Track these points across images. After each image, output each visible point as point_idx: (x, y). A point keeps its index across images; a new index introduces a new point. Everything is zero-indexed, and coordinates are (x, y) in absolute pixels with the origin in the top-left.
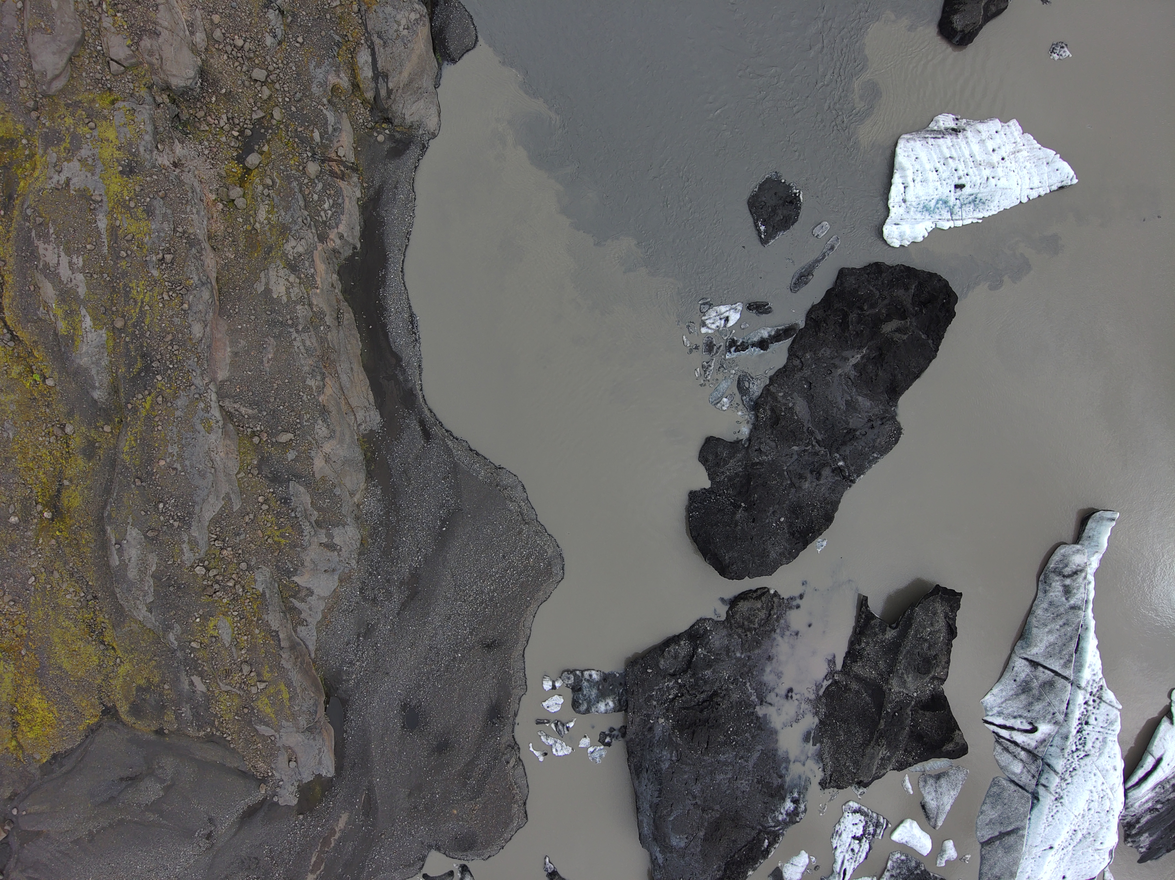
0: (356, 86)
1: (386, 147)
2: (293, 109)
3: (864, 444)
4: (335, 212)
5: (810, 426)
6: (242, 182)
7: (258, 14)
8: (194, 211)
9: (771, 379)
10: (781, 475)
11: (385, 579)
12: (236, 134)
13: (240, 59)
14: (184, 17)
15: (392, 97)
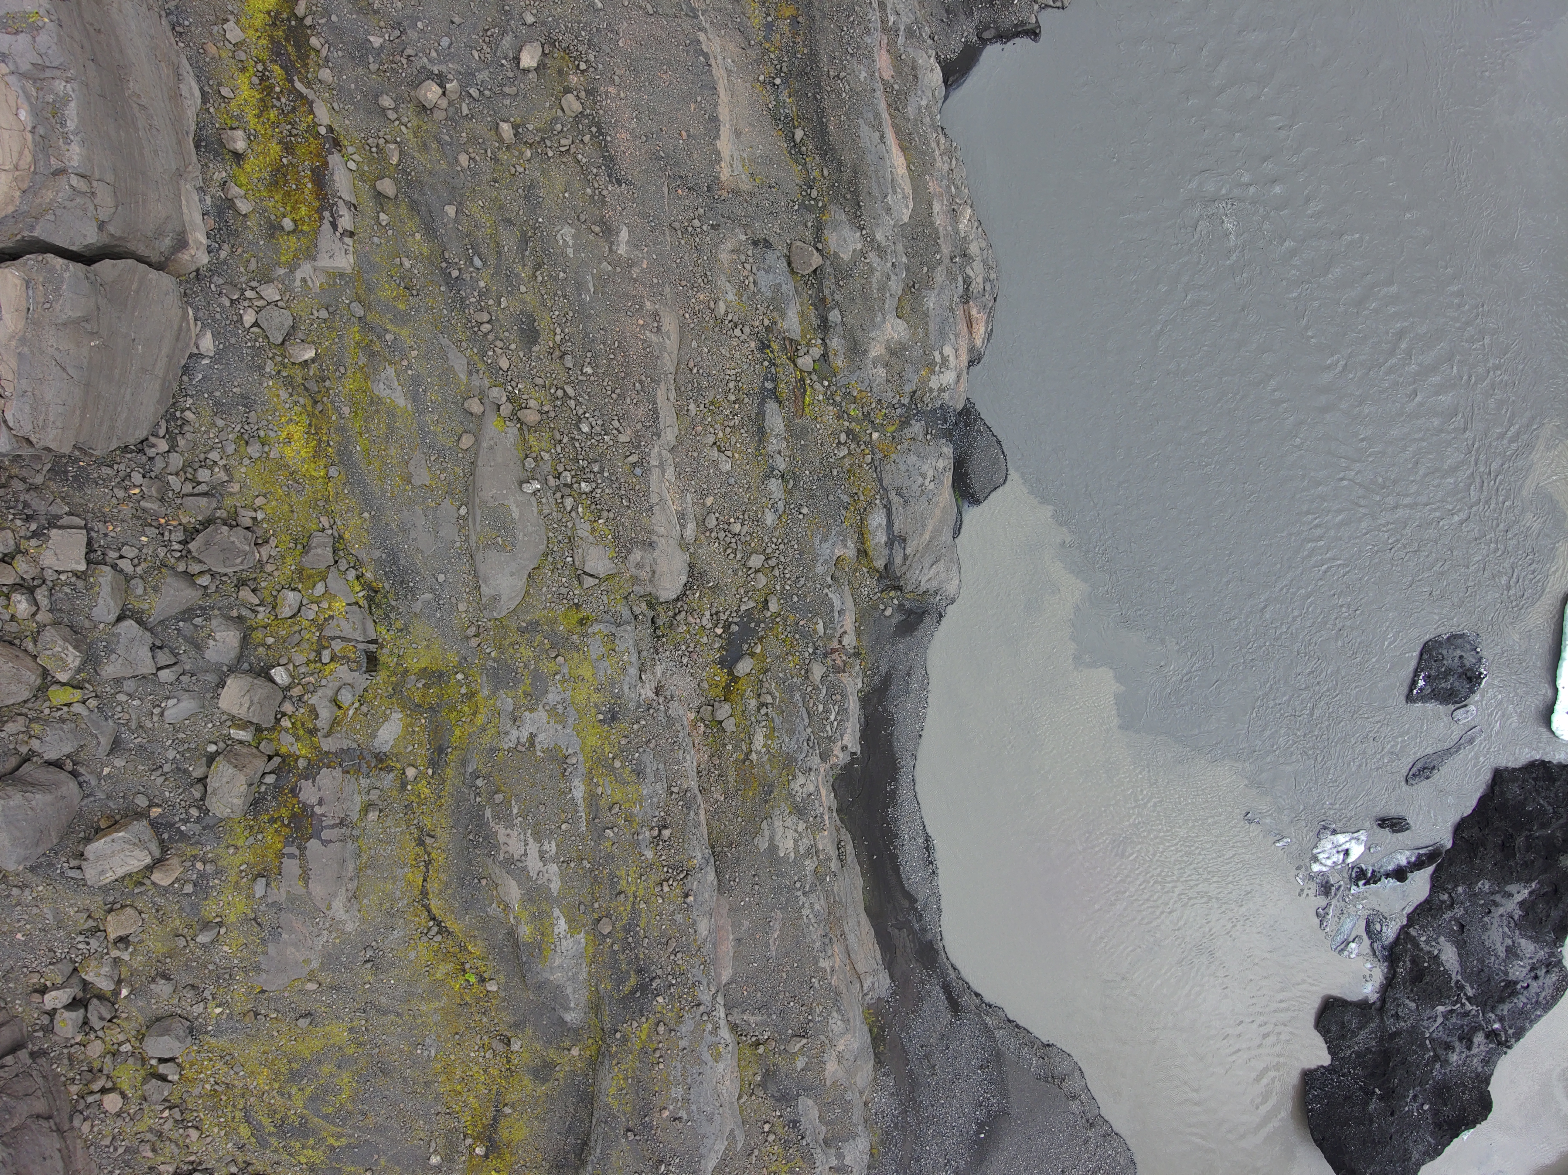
0: (862, 553)
1: (895, 621)
2: (795, 599)
3: (1525, 1001)
4: (841, 720)
5: (1459, 978)
6: (727, 694)
7: (758, 487)
8: (688, 757)
9: (1410, 917)
10: (1423, 1046)
12: (719, 631)
13: (733, 545)
14: (674, 508)
15: (908, 563)
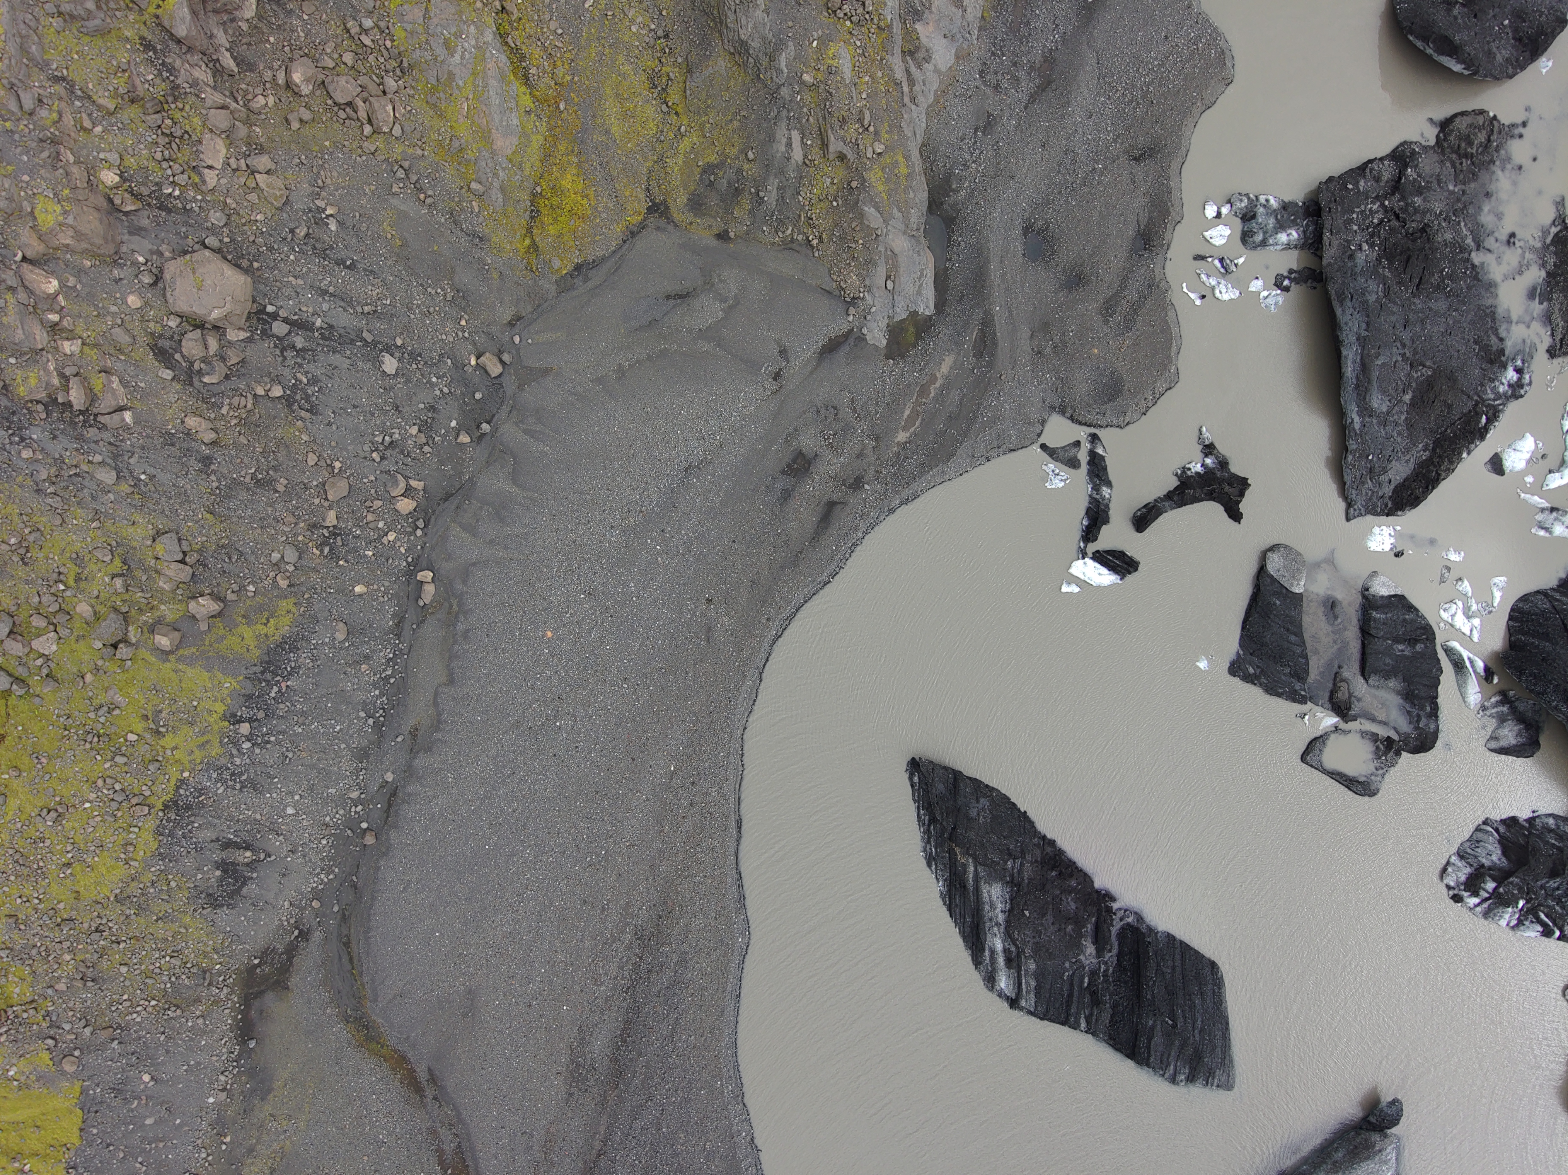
11: (1011, 62)
